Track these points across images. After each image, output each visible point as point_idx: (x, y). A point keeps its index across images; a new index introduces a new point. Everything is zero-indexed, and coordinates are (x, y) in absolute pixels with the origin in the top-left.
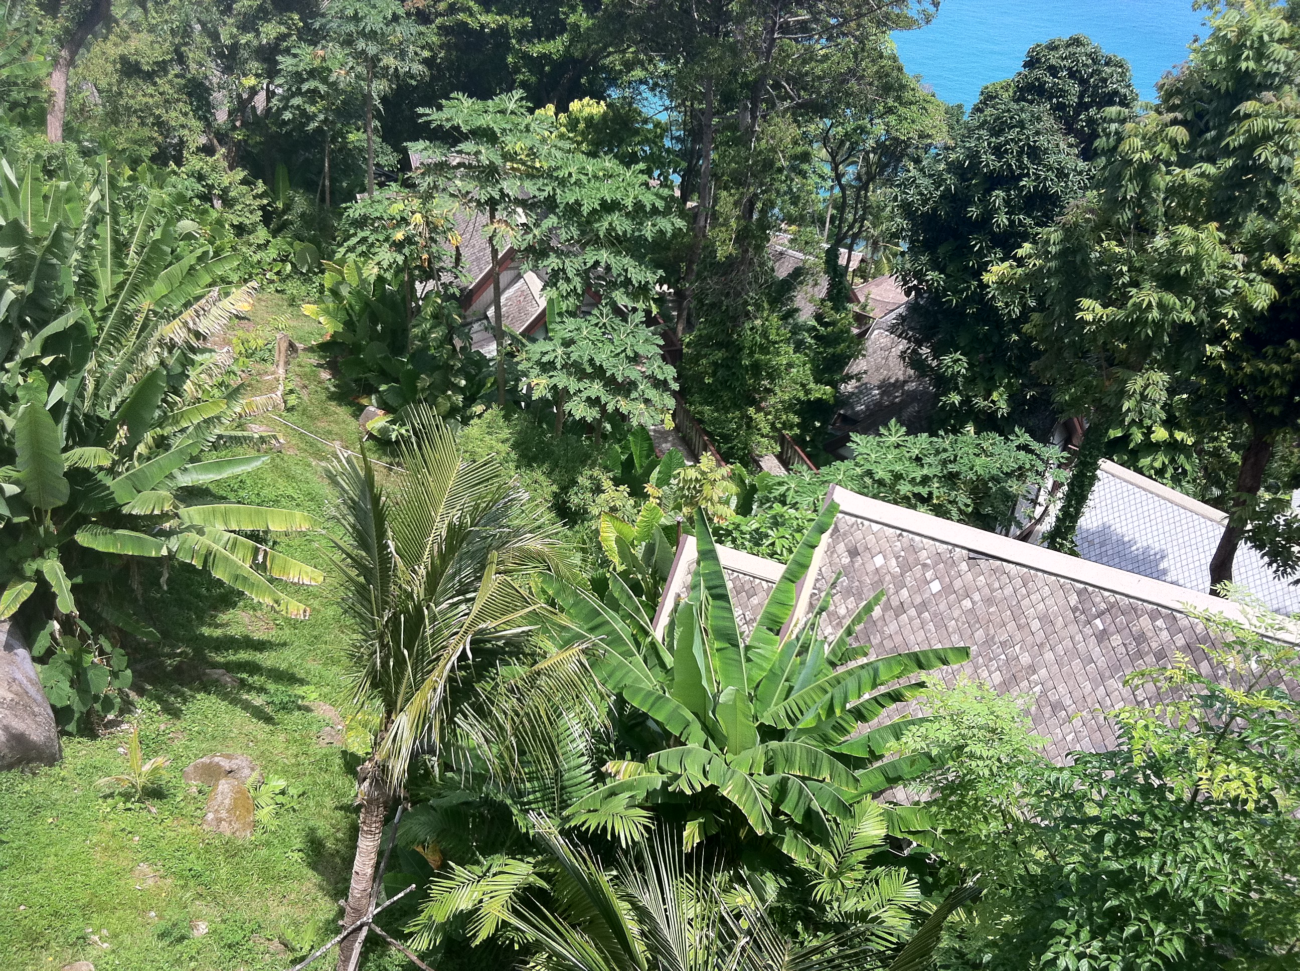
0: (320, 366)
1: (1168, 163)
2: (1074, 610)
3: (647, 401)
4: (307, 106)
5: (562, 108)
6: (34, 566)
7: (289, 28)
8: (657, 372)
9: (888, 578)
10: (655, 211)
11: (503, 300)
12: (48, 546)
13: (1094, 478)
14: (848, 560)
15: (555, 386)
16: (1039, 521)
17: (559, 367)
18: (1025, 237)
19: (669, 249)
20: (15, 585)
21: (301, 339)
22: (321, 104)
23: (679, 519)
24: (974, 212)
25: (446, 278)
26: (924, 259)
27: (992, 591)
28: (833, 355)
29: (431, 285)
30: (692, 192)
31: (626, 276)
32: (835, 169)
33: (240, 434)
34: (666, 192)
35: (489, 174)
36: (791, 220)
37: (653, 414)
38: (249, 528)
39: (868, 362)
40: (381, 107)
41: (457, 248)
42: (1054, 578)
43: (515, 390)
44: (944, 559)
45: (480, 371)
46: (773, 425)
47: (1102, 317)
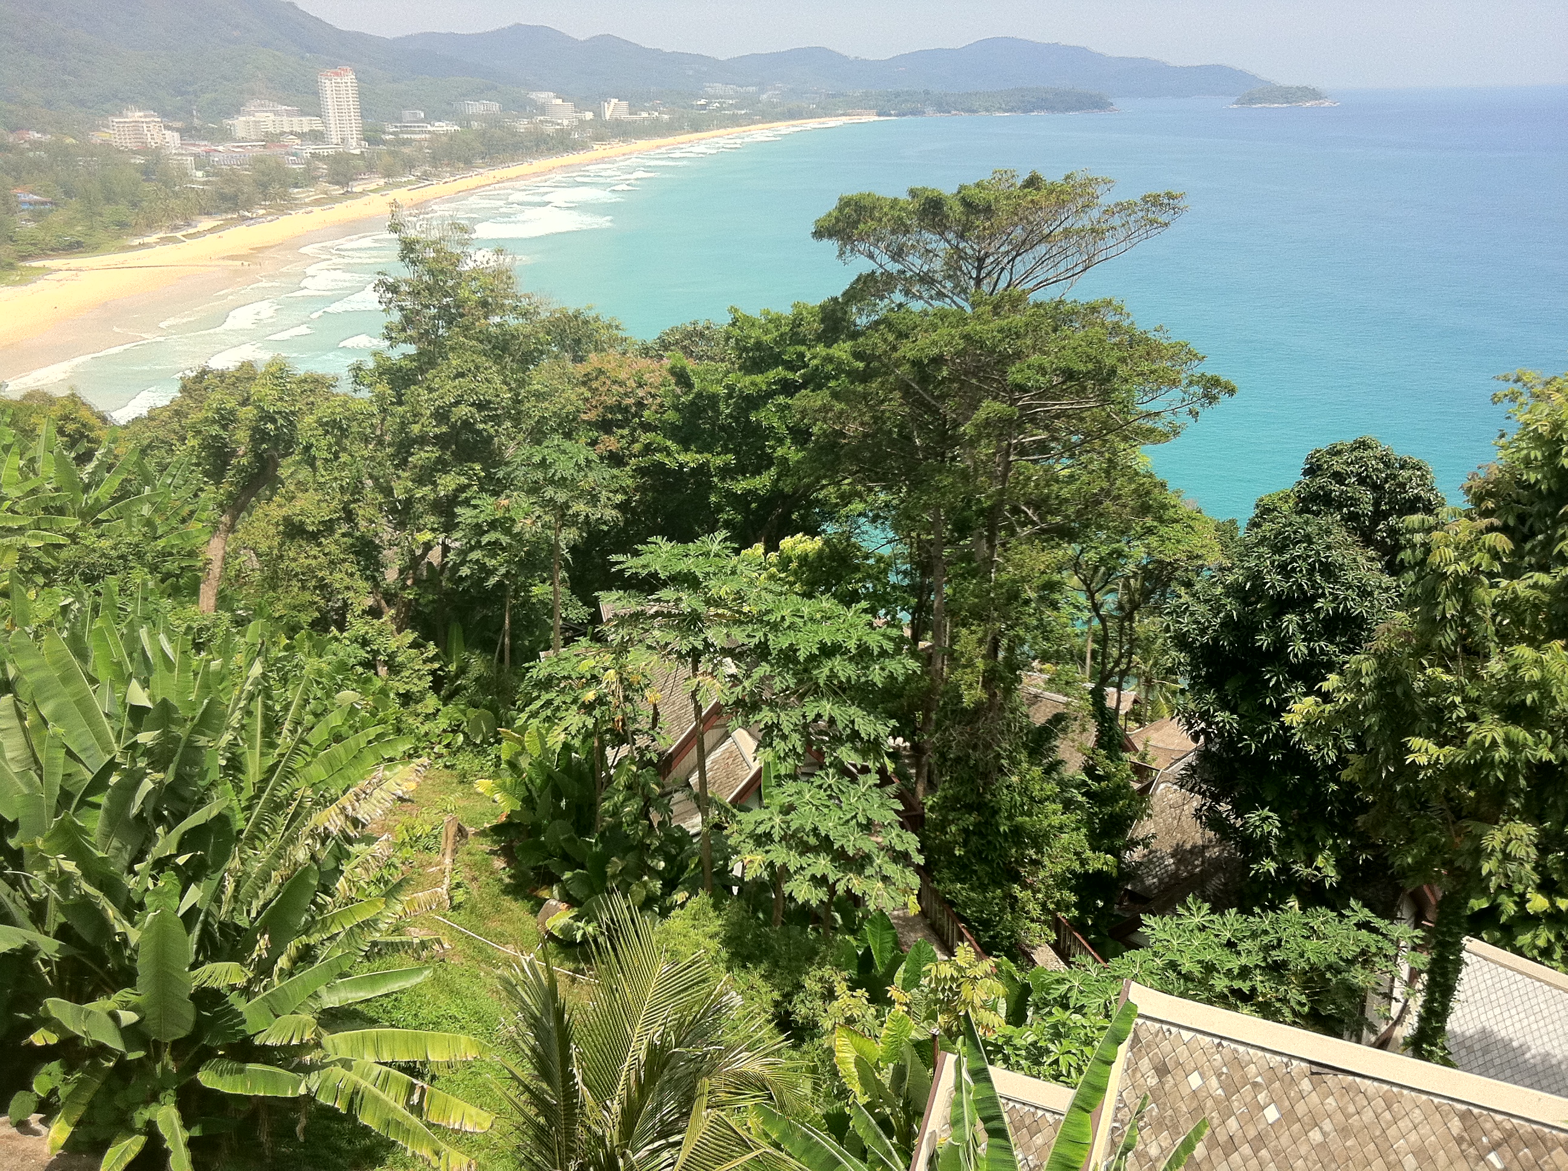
0: (493, 852)
1: (1491, 575)
2: (1459, 1140)
3: (885, 879)
4: (486, 560)
5: (772, 546)
6: (147, 1115)
7: (470, 478)
8: (896, 842)
9: (1209, 1103)
10: (883, 653)
11: (708, 763)
12: (165, 1089)
13: (1459, 963)
14: (1155, 1081)
15: (771, 864)
16: (1399, 1021)
17: (777, 839)
18: (1330, 667)
19: (901, 696)
20: (122, 1141)
21: (471, 822)
22: (503, 556)
23: (935, 1031)
24: (1263, 641)
25: (641, 741)
26: (1210, 697)
27: (1347, 1117)
28: (1111, 815)
29: (625, 750)
30: (925, 630)
31: (853, 729)
32: (1091, 597)
33: (397, 939)
34: (894, 633)
35: (691, 622)
36: (1045, 657)
37: (893, 894)
38: (403, 1058)
39: (1156, 823)
40: (568, 556)
41: (655, 706)
42: (1424, 1097)
43: (725, 871)
44: (1280, 1075)
45: (682, 849)
46: (1044, 906)
47: (1438, 758)
